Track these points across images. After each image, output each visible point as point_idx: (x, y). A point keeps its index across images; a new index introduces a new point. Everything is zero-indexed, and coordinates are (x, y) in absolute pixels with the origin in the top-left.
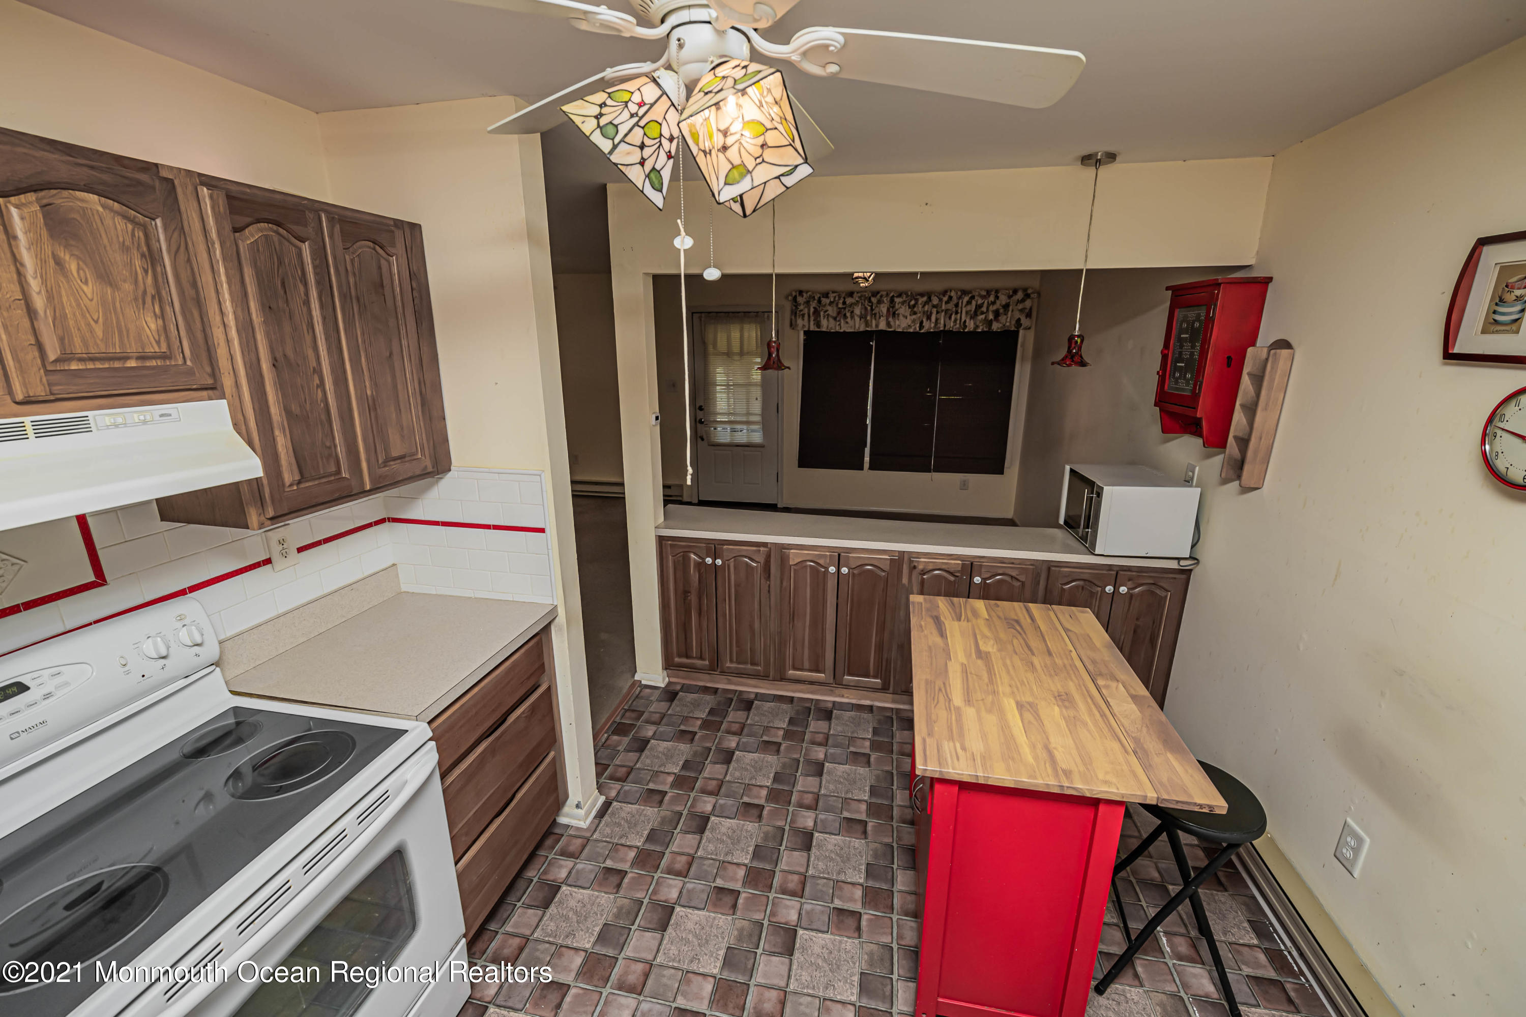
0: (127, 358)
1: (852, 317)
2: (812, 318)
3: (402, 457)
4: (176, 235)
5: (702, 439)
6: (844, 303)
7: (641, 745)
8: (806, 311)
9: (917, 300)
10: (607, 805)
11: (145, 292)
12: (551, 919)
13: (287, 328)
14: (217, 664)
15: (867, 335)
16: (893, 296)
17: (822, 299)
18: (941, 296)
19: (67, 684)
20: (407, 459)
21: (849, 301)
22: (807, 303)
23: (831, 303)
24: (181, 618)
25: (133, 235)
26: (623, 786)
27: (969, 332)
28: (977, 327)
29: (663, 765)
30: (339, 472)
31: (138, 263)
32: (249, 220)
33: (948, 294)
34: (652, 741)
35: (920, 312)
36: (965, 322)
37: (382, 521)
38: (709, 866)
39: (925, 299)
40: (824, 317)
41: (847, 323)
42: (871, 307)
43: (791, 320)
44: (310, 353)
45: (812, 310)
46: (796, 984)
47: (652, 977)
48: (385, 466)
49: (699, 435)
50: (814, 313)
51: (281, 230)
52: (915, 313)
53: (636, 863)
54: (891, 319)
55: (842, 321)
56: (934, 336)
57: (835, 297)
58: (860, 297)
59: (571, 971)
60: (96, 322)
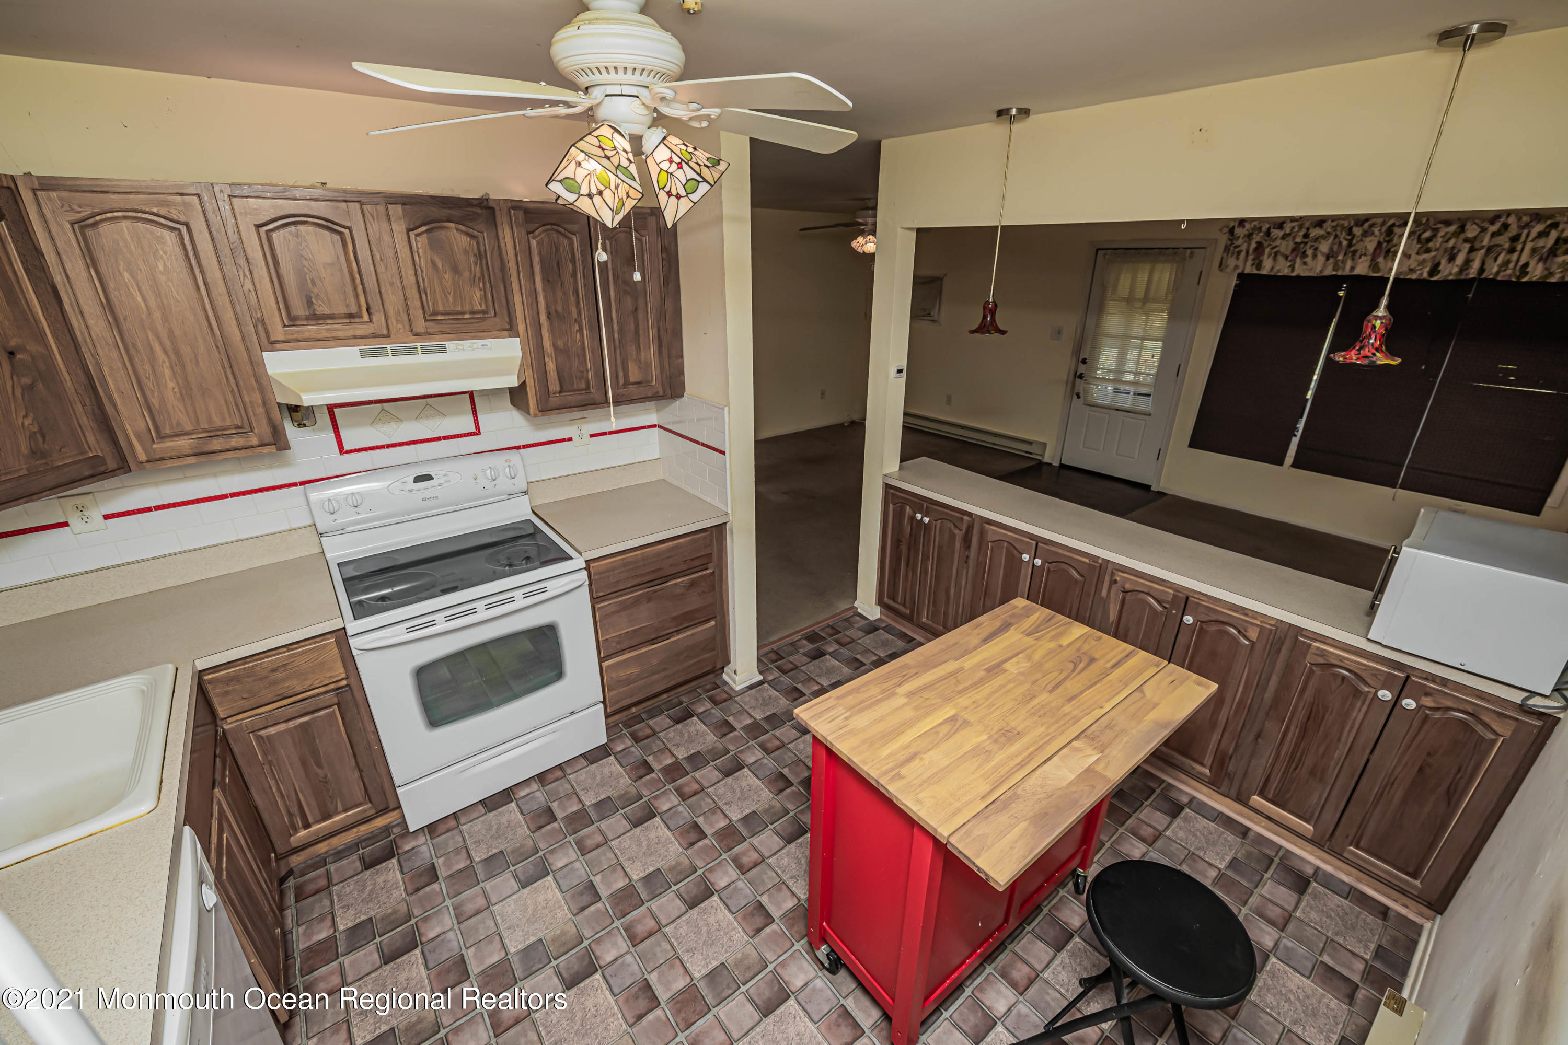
0: (464, 313)
1: (1315, 256)
2: (1251, 257)
3: (638, 383)
4: (493, 241)
5: (1079, 397)
6: (1306, 236)
7: (818, 655)
8: (1244, 247)
9: (1436, 231)
10: (761, 683)
11: (475, 276)
12: (674, 731)
13: (559, 294)
14: (526, 492)
15: (1337, 281)
16: (1393, 225)
17: (1272, 230)
18: (1486, 224)
19: (449, 481)
20: (643, 384)
21: (1315, 232)
22: (1249, 236)
23: (1284, 237)
24: (507, 461)
25: (470, 243)
26: (781, 676)
27: (1530, 284)
28: (1551, 274)
29: (820, 676)
30: (588, 388)
31: (472, 259)
32: (537, 225)
33: (1502, 220)
34: (828, 656)
35: (1437, 250)
36: (1526, 265)
37: (654, 426)
38: (789, 757)
39: (1452, 228)
40: (1269, 255)
41: (1305, 263)
42: (1350, 241)
43: (1222, 258)
44: (574, 310)
45: (1253, 245)
46: (775, 861)
47: (698, 796)
48: (625, 388)
49: (1076, 391)
50: (1256, 250)
51: (560, 229)
52: (1428, 251)
53: (746, 728)
54: (1381, 260)
55: (1298, 260)
56: (1459, 285)
57: (1293, 228)
58: (1334, 228)
59: (661, 764)
60: (450, 294)
